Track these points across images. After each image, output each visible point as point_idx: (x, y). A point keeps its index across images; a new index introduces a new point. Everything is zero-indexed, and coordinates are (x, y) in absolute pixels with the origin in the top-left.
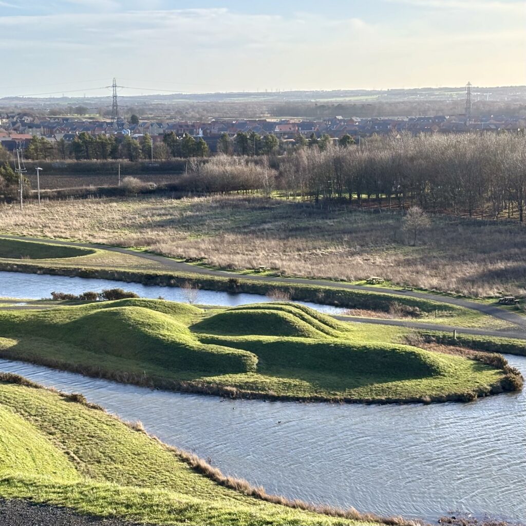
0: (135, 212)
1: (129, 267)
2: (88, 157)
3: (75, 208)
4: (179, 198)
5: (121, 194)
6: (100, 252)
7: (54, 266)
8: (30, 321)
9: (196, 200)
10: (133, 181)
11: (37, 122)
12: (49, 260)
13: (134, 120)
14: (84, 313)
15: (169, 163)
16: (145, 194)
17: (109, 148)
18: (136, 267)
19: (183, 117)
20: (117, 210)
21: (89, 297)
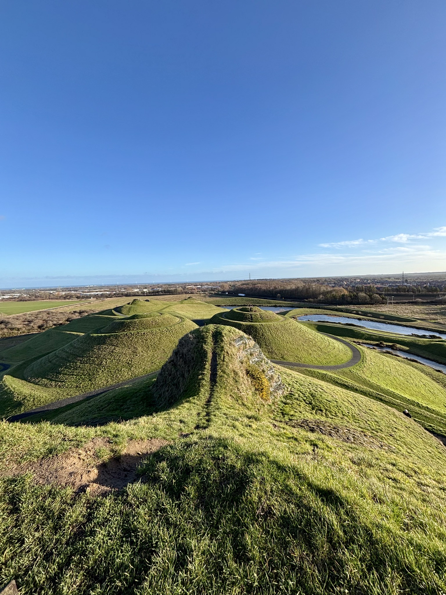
0: (423, 309)
1: (432, 327)
2: (400, 292)
3: (404, 307)
4: (436, 305)
5: (416, 303)
6: (419, 321)
7: (407, 325)
8: (411, 342)
9: (443, 306)
10: (419, 300)
11: (379, 281)
12: (404, 322)
13: (406, 281)
14: (429, 343)
15: (426, 294)
16: (423, 304)
17: (406, 290)
18: (435, 327)
19: (420, 279)
20: (416, 308)
21: (424, 336)
